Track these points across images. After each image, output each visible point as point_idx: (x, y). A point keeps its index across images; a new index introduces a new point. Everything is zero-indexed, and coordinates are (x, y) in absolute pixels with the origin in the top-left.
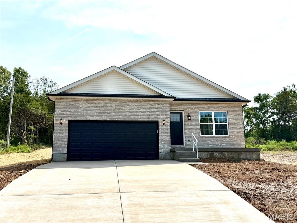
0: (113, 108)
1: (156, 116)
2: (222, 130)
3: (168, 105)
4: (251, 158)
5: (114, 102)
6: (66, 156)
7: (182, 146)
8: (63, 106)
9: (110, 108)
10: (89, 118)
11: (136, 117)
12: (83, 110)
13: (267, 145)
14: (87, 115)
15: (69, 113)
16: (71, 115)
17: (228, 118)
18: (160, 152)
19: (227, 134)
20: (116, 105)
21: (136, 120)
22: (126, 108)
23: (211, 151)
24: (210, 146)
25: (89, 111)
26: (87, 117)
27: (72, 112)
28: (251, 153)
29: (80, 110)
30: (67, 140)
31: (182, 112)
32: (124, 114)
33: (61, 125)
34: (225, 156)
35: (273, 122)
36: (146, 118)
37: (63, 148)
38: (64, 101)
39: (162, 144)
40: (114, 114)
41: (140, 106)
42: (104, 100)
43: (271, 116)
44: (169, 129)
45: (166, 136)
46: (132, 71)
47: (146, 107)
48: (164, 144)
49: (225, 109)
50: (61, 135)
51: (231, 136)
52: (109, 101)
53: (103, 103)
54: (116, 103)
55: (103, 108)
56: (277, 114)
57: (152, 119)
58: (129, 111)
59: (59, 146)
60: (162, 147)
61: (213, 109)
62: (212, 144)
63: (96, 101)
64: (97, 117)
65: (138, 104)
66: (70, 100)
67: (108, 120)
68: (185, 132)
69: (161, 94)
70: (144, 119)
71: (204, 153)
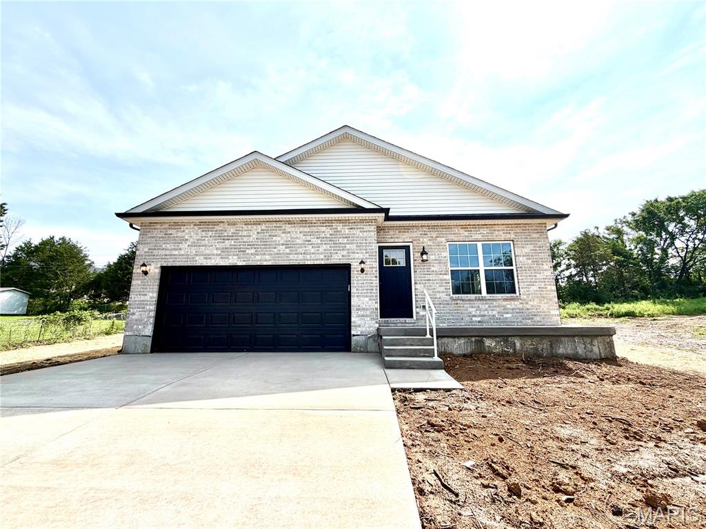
0: (251, 239)
1: (345, 253)
2: (503, 283)
3: (373, 228)
4: (590, 355)
5: (255, 227)
6: (149, 342)
7: (408, 320)
8: (153, 237)
9: (245, 239)
10: (201, 261)
11: (301, 257)
12: (190, 243)
14: (197, 255)
15: (164, 252)
16: (166, 255)
17: (515, 256)
18: (354, 335)
19: (515, 292)
20: (258, 233)
21: (302, 263)
22: (281, 238)
23: (478, 335)
24: (474, 319)
25: (203, 246)
26: (197, 258)
27: (168, 250)
28: (588, 340)
29: (184, 246)
30: (153, 307)
31: (409, 246)
32: (275, 250)
33: (145, 277)
34: (515, 350)
36: (322, 260)
37: (145, 325)
38: (155, 229)
39: (358, 316)
40: (253, 251)
41: (311, 233)
42: (234, 224)
44: (376, 282)
45: (367, 299)
47: (323, 235)
48: (363, 316)
49: (508, 236)
50: (142, 298)
51: (525, 297)
52: (245, 224)
53: (232, 230)
54: (259, 228)
55: (232, 239)
57: (336, 259)
58: (287, 245)
59: (136, 320)
60: (359, 322)
62: (479, 316)
63: (218, 225)
64: (218, 258)
65: (306, 229)
66: (167, 226)
67: (240, 263)
68: (416, 289)
69: (359, 206)
70: (317, 260)
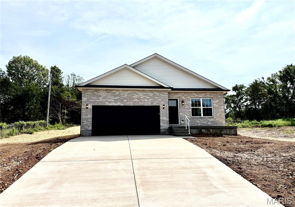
0: (125, 96)
1: (158, 102)
2: (208, 112)
3: (167, 93)
4: (230, 134)
5: (126, 92)
6: (91, 132)
7: (177, 125)
8: (88, 95)
9: (123, 96)
10: (107, 104)
11: (143, 103)
12: (103, 97)
13: (242, 124)
14: (106, 102)
15: (93, 100)
16: (94, 102)
17: (213, 103)
18: (161, 129)
19: (212, 116)
20: (127, 94)
21: (143, 105)
22: (136, 96)
23: (200, 128)
24: (198, 124)
25: (108, 98)
26: (106, 103)
27: (95, 99)
28: (230, 130)
29: (101, 98)
30: (91, 120)
31: (177, 99)
32: (134, 101)
33: (87, 109)
34: (210, 133)
35: (247, 106)
36: (150, 104)
37: (89, 126)
38: (89, 91)
39: (163, 123)
40: (126, 101)
41: (146, 95)
42: (119, 90)
43: (245, 102)
44: (168, 112)
45: (165, 117)
46: (139, 68)
47: (150, 96)
48: (164, 123)
49: (211, 97)
50: (87, 117)
51: (215, 117)
52: (123, 91)
53: (118, 93)
54: (128, 92)
55: (118, 96)
56: (250, 100)
57: (155, 104)
58: (138, 99)
59: (85, 125)
60: (163, 125)
61: (201, 96)
62: (200, 123)
63: (112, 91)
64: (114, 103)
65: (144, 93)
66: (93, 90)
67: (122, 105)
68: (180, 114)
69: (162, 85)
70: (148, 104)
71: (194, 130)
